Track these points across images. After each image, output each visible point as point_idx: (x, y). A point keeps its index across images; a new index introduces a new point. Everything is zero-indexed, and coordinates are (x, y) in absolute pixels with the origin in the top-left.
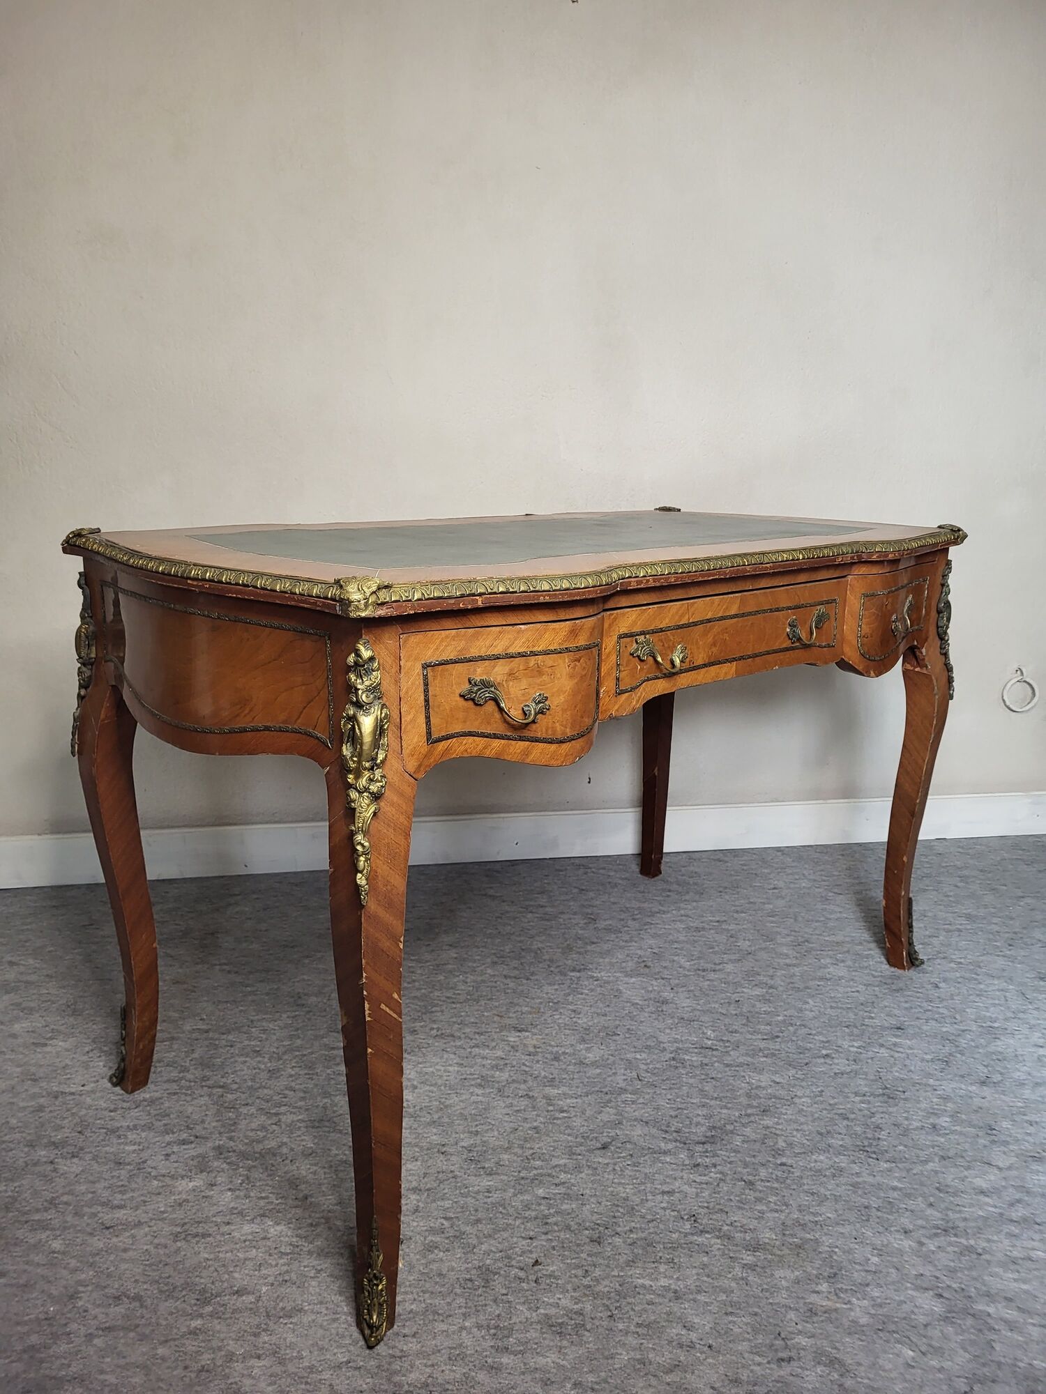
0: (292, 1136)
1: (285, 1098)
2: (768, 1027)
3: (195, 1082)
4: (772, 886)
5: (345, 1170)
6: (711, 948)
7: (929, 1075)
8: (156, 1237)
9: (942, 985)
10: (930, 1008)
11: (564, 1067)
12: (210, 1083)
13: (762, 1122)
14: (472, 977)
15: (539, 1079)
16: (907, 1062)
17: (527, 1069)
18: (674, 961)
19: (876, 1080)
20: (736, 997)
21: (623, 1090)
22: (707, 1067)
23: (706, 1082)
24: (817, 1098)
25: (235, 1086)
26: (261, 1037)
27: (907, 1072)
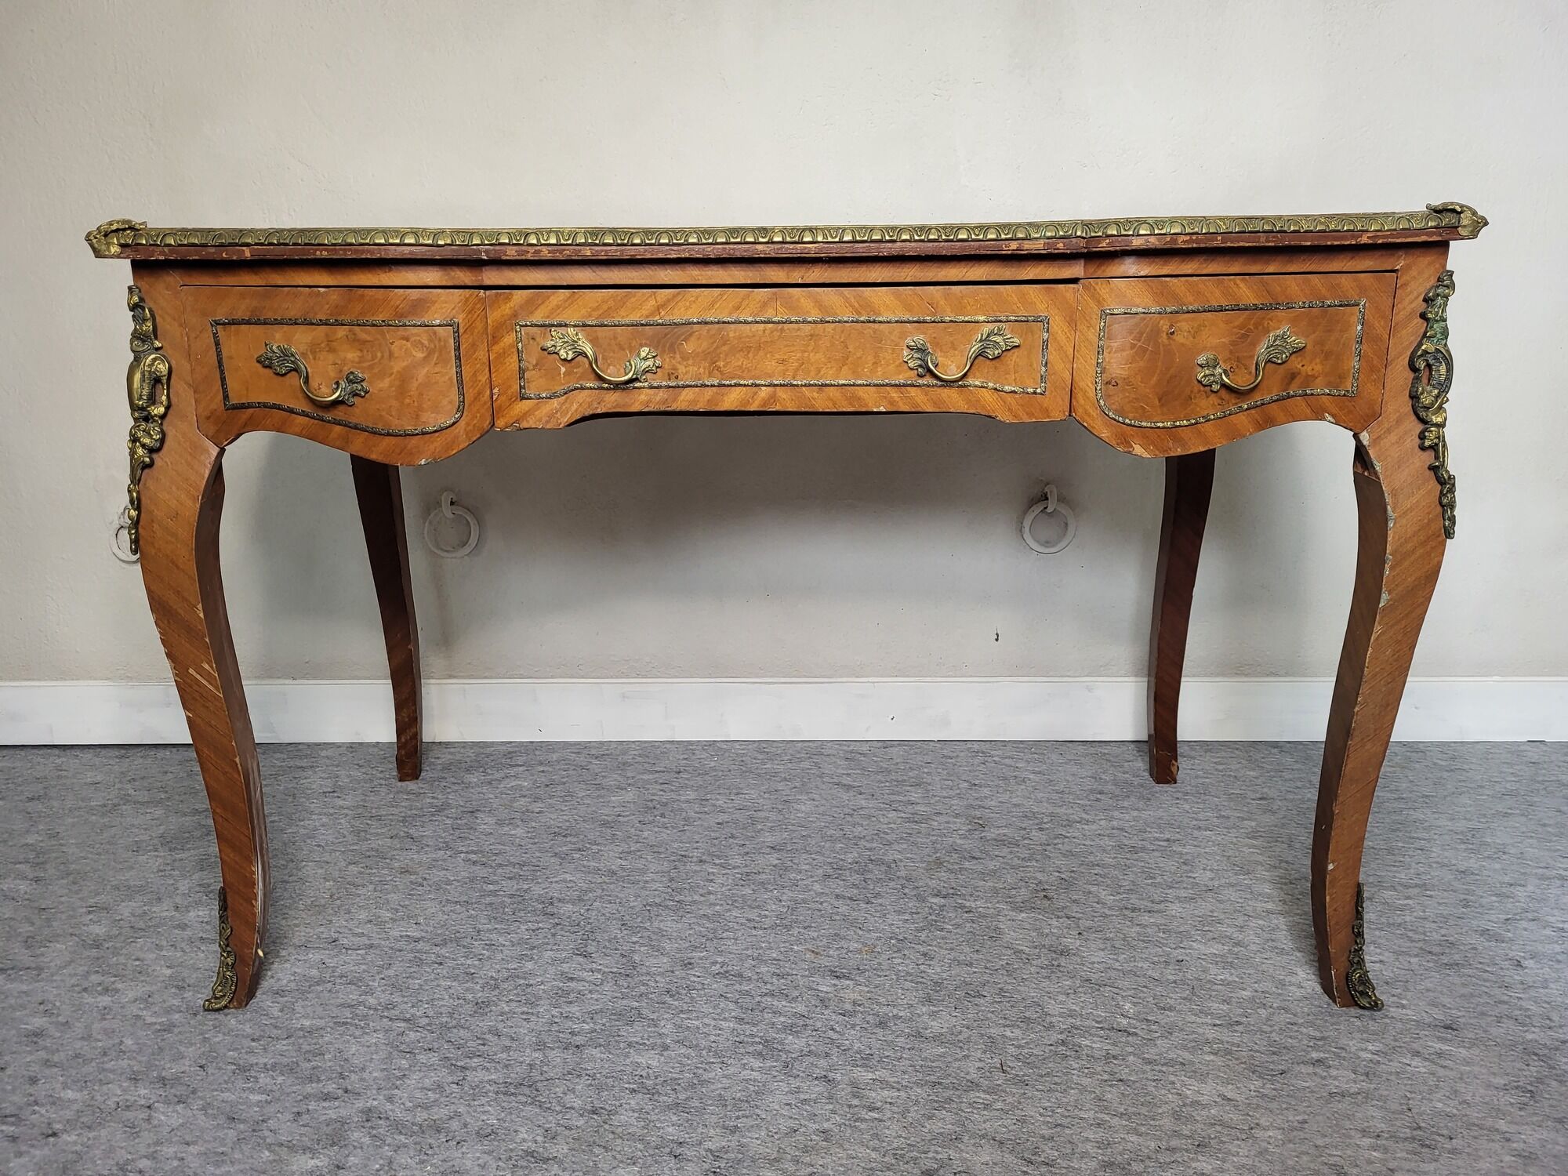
0: (472, 1103)
1: (484, 1045)
2: (1225, 1007)
3: (376, 1009)
4: (1258, 796)
6: (1151, 878)
7: (1498, 1112)
9: (1529, 963)
10: (1506, 998)
11: (890, 1038)
12: (393, 1013)
13: (1194, 1165)
14: (790, 894)
15: (851, 1053)
16: (1460, 1086)
17: (835, 1036)
18: (1090, 892)
19: (1402, 1113)
20: (1178, 954)
21: (974, 1085)
22: (1115, 1062)
23: (1110, 1086)
24: (1295, 1133)
25: (424, 1021)
26: (483, 955)
27: (1457, 1103)
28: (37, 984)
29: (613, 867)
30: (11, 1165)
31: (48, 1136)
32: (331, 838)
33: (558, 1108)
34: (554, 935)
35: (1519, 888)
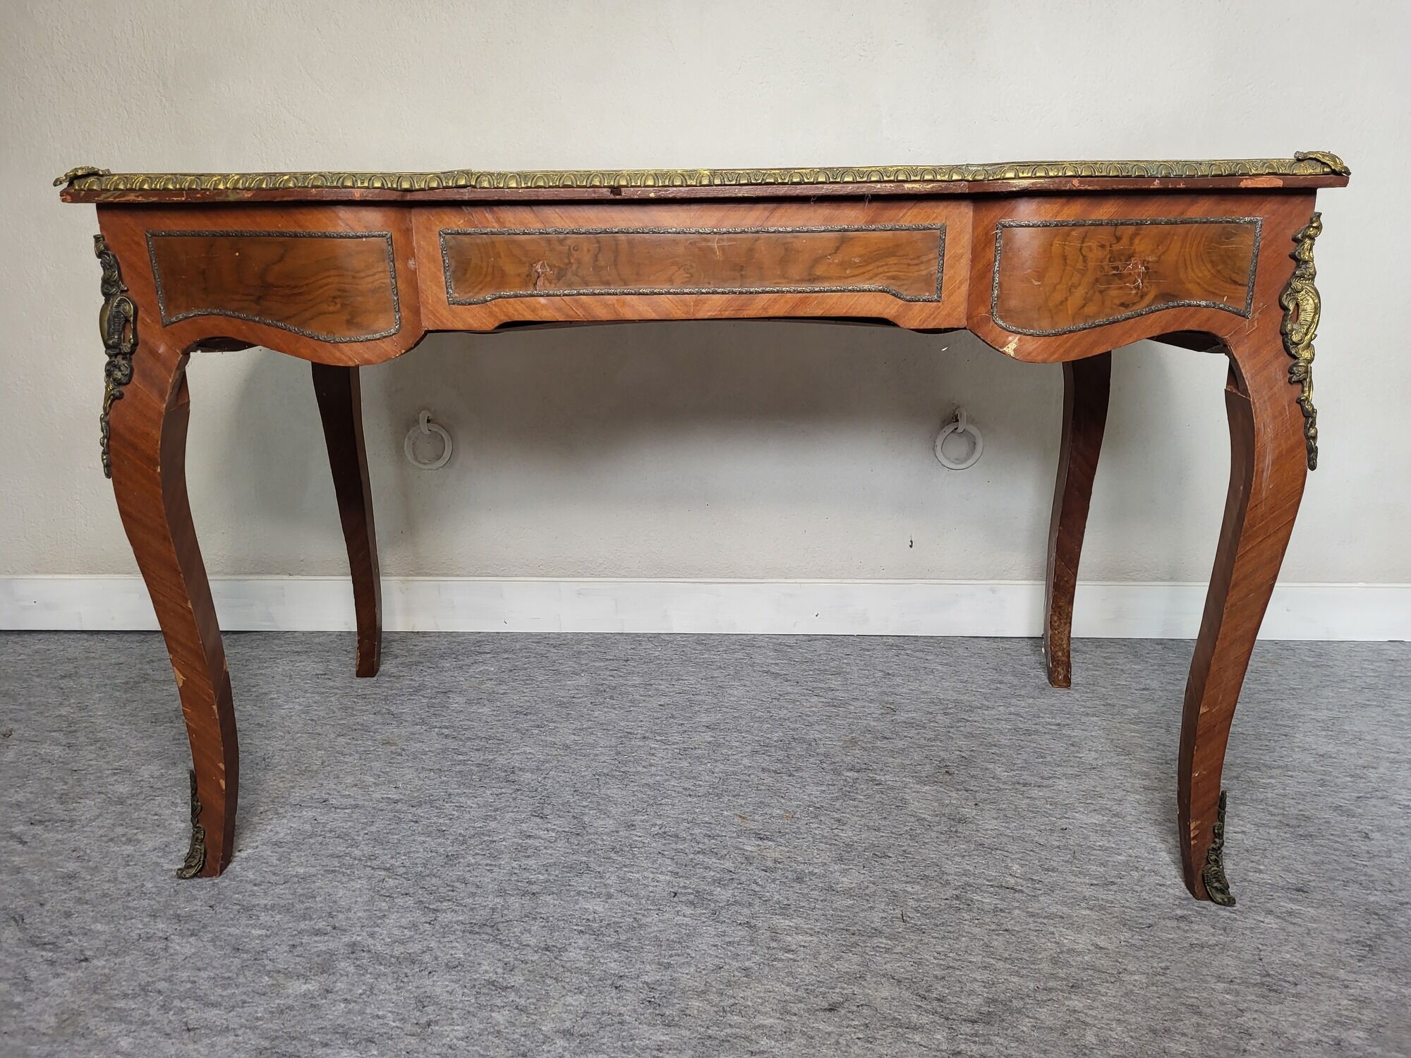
0: (442, 940)
1: (453, 891)
2: (1102, 869)
3: (360, 860)
4: (1142, 687)
5: (488, 994)
6: (1042, 757)
7: (1340, 963)
8: (237, 1050)
9: (1376, 835)
10: (1353, 865)
11: (806, 891)
12: (375, 864)
13: (1067, 1003)
14: (722, 767)
15: (769, 903)
16: (1307, 940)
17: (757, 889)
18: (987, 769)
19: (1254, 962)
20: (1063, 823)
21: (877, 932)
22: (1002, 914)
23: (997, 935)
24: (1158, 978)
25: (402, 870)
26: (453, 815)
27: (1303, 954)
28: (70, 835)
29: (567, 742)
30: (51, 984)
31: (82, 961)
32: (322, 714)
33: (516, 945)
34: (514, 799)
35: (1371, 770)
